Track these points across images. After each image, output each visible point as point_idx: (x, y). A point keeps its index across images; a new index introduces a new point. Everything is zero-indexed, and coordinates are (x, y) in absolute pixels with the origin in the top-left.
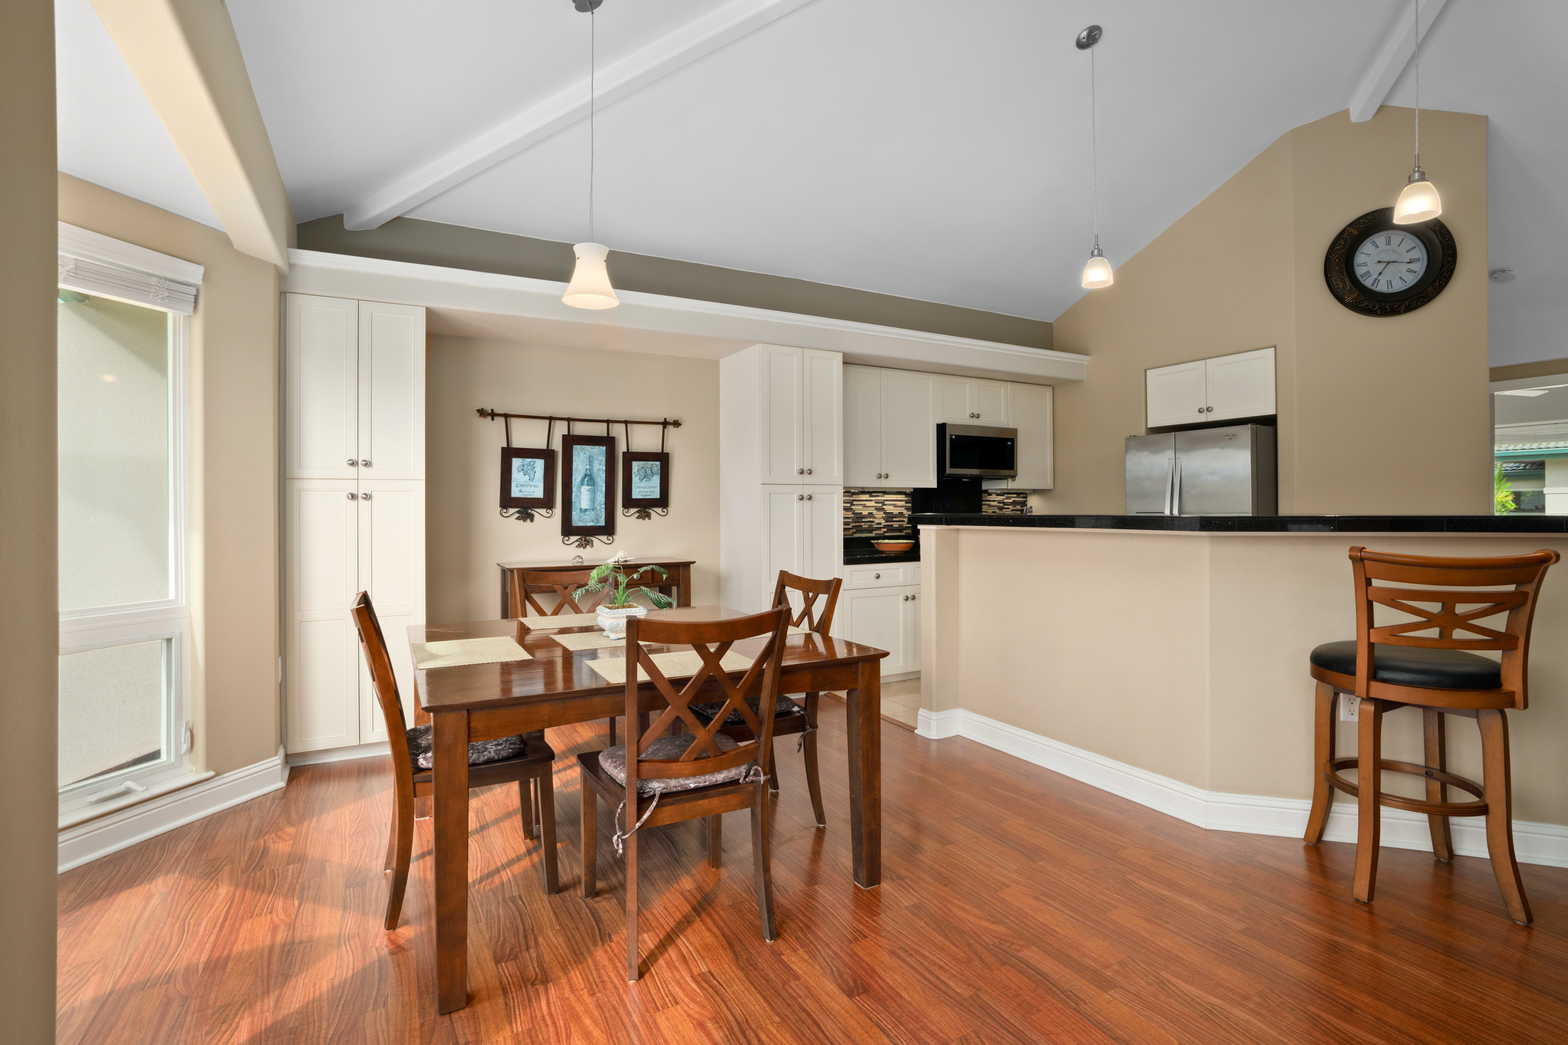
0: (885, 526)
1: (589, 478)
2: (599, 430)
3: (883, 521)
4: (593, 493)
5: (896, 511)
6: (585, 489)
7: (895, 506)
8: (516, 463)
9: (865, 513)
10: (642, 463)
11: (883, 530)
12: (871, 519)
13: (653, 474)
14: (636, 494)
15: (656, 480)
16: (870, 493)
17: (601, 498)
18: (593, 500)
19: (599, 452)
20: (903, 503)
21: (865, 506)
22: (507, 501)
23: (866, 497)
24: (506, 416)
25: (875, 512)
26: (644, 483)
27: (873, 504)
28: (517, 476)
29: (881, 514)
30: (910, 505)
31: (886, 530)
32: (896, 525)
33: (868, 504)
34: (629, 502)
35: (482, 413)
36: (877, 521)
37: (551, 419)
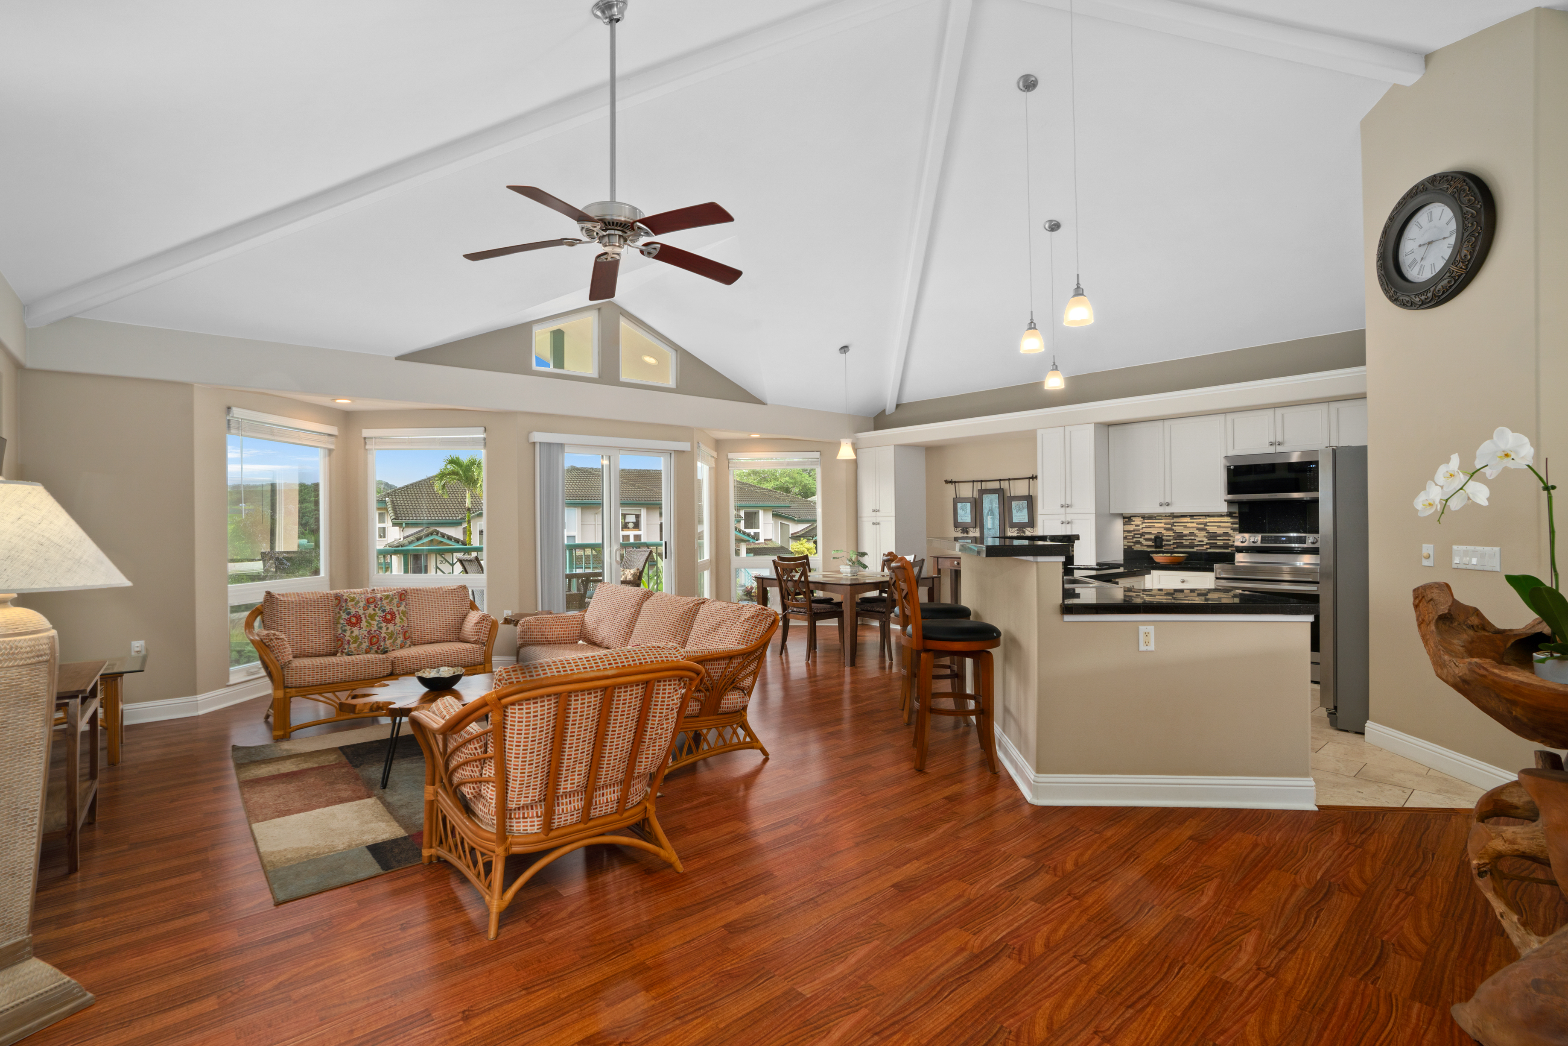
0: (1207, 544)
1: (991, 511)
2: (996, 485)
3: (1206, 540)
4: (993, 519)
5: (1220, 531)
6: (989, 517)
7: (1219, 527)
8: (959, 505)
9: (1186, 532)
10: (1017, 502)
11: (1205, 547)
12: (1193, 538)
13: (1023, 508)
14: (1015, 520)
15: (1025, 512)
16: (1192, 516)
17: (997, 522)
18: (993, 524)
19: (995, 497)
20: (1229, 524)
21: (1185, 527)
22: (956, 525)
23: (1188, 519)
24: (955, 482)
25: (1196, 532)
26: (1019, 514)
27: (1195, 525)
28: (960, 512)
29: (1204, 533)
30: (1237, 526)
31: (1208, 547)
32: (1220, 543)
33: (1189, 525)
34: (1013, 525)
35: (947, 482)
36: (1198, 539)
37: (973, 481)
